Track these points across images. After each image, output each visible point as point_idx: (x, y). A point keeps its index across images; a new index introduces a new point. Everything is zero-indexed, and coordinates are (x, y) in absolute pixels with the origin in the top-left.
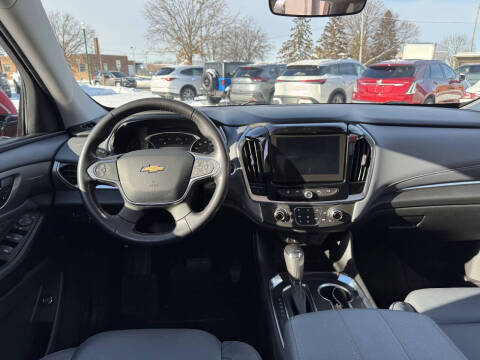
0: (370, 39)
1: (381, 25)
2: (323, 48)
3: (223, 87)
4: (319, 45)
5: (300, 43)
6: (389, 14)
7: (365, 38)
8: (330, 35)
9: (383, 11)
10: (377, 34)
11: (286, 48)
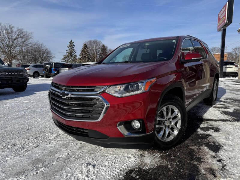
0: (98, 55)
1: (102, 50)
2: (82, 58)
3: (54, 72)
4: (80, 57)
5: (72, 56)
6: (104, 46)
7: (96, 55)
8: (84, 53)
9: (101, 45)
10: (100, 54)
11: (65, 58)
